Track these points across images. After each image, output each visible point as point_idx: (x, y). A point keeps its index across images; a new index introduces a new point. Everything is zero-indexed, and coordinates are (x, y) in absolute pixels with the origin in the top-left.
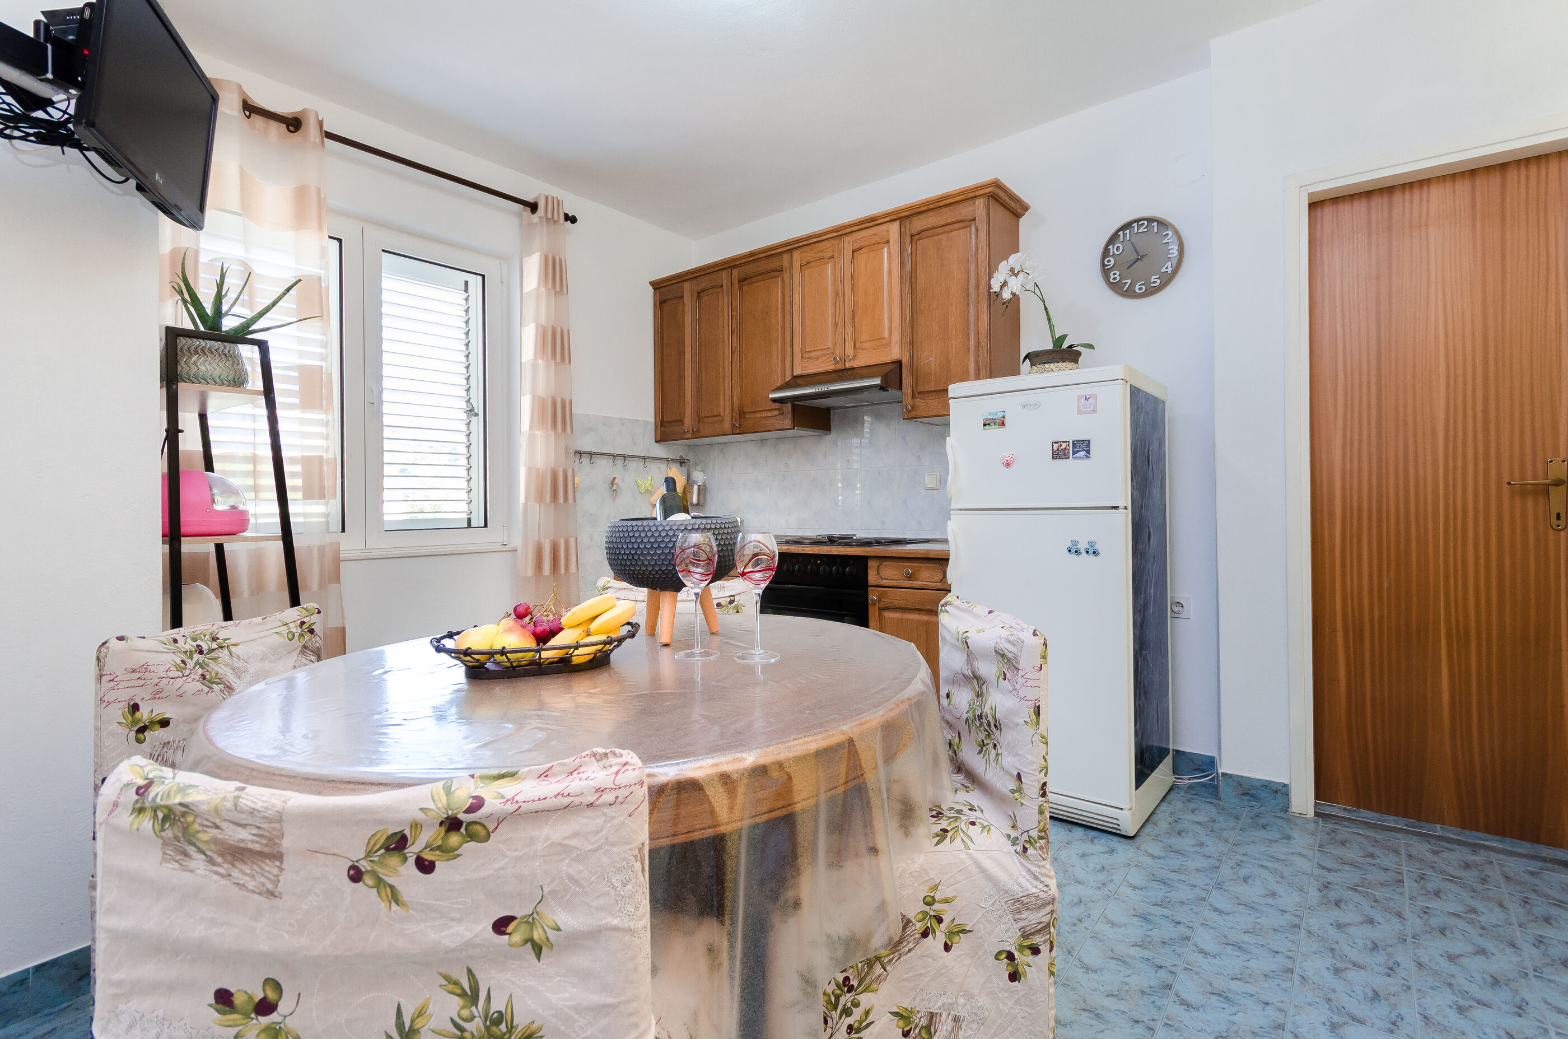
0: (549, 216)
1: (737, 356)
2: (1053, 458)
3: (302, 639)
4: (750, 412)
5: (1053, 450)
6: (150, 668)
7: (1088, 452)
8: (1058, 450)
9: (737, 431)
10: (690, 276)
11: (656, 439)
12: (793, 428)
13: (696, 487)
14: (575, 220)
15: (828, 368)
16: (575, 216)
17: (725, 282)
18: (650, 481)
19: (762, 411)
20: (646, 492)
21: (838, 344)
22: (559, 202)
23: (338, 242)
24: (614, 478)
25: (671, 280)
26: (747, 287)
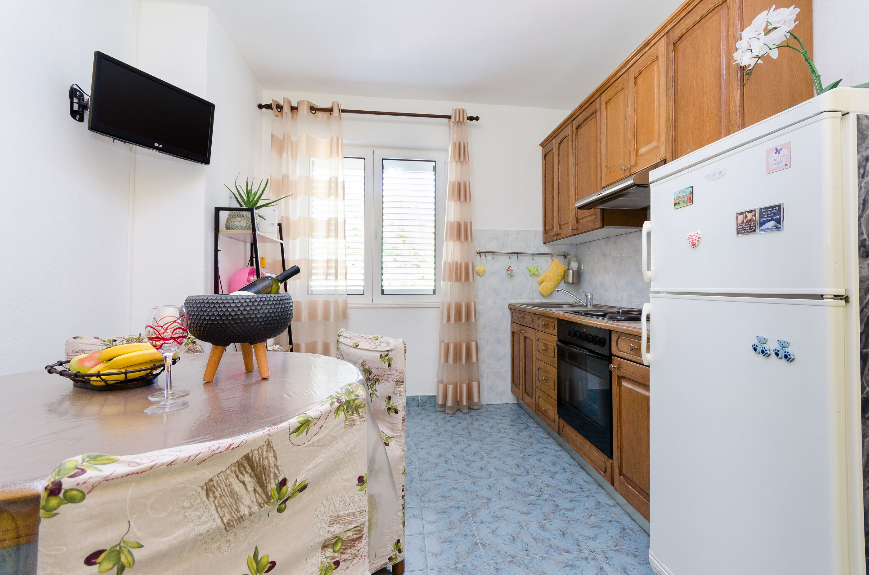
0: (457, 120)
2: (738, 233)
3: (187, 346)
4: (581, 219)
5: (737, 223)
6: (84, 351)
7: (778, 221)
8: (743, 222)
9: (575, 232)
10: (556, 135)
11: (544, 242)
12: (603, 227)
13: (571, 272)
14: (477, 119)
15: (620, 177)
16: (477, 117)
17: (570, 132)
18: (536, 269)
19: (587, 217)
20: (534, 275)
21: (626, 156)
22: (463, 111)
23: (363, 159)
24: (509, 267)
25: (548, 140)
26: (579, 132)
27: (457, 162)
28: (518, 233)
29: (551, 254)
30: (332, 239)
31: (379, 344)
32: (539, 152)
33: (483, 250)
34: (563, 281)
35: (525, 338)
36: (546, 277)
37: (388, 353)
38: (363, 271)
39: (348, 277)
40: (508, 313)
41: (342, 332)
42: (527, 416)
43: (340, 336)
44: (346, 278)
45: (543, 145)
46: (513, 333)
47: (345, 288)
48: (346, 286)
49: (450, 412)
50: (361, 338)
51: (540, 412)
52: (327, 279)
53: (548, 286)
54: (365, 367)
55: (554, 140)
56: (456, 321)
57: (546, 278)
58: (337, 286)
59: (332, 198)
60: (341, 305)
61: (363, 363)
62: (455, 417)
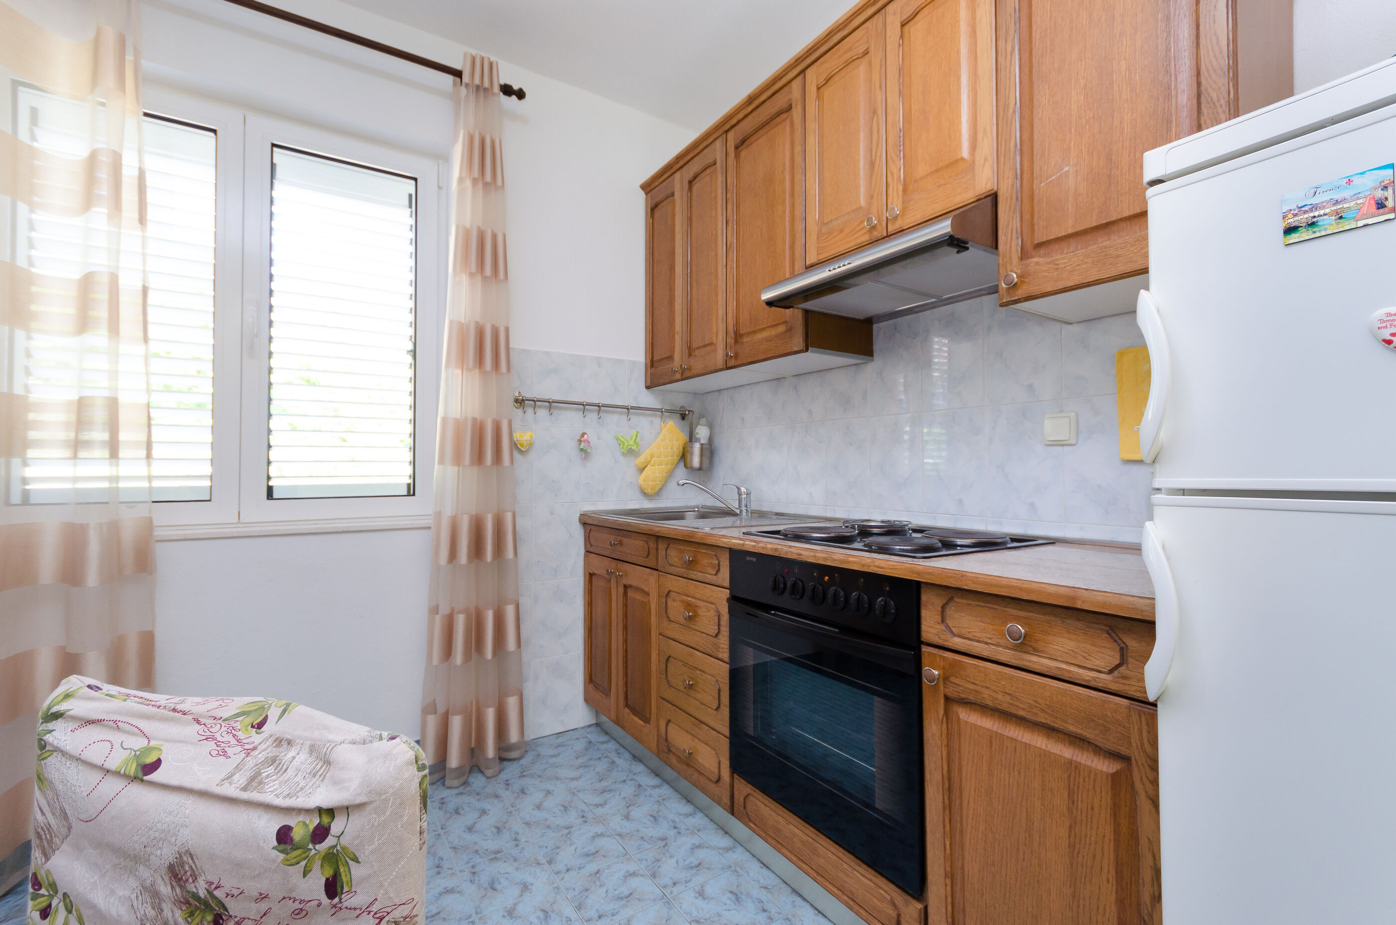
0: (477, 81)
1: (733, 255)
4: (749, 334)
9: (732, 363)
10: (681, 163)
11: (648, 384)
12: (807, 350)
13: (697, 446)
14: (520, 95)
15: (859, 241)
16: (521, 90)
17: (719, 156)
18: (634, 438)
19: (763, 329)
20: (631, 453)
21: (875, 196)
22: (491, 64)
23: (212, 134)
24: (583, 435)
25: (662, 175)
26: (743, 154)
27: (475, 181)
28: (599, 361)
29: (660, 410)
30: (99, 338)
31: (272, 752)
32: (639, 202)
33: (528, 395)
34: (682, 464)
35: (626, 587)
36: (652, 456)
37: (326, 820)
38: (209, 438)
39: (155, 453)
40: (578, 533)
41: (67, 696)
42: (627, 755)
43: (57, 716)
44: (149, 456)
45: (647, 187)
46: (590, 577)
47: (145, 484)
48: (150, 478)
49: (456, 783)
50: (172, 720)
51: (671, 757)
52: (75, 457)
53: (654, 474)
54: (191, 887)
55: (677, 176)
56: (470, 559)
57: (651, 458)
58: (117, 479)
59: (100, 212)
60: (128, 535)
61: (182, 864)
62: (469, 794)
